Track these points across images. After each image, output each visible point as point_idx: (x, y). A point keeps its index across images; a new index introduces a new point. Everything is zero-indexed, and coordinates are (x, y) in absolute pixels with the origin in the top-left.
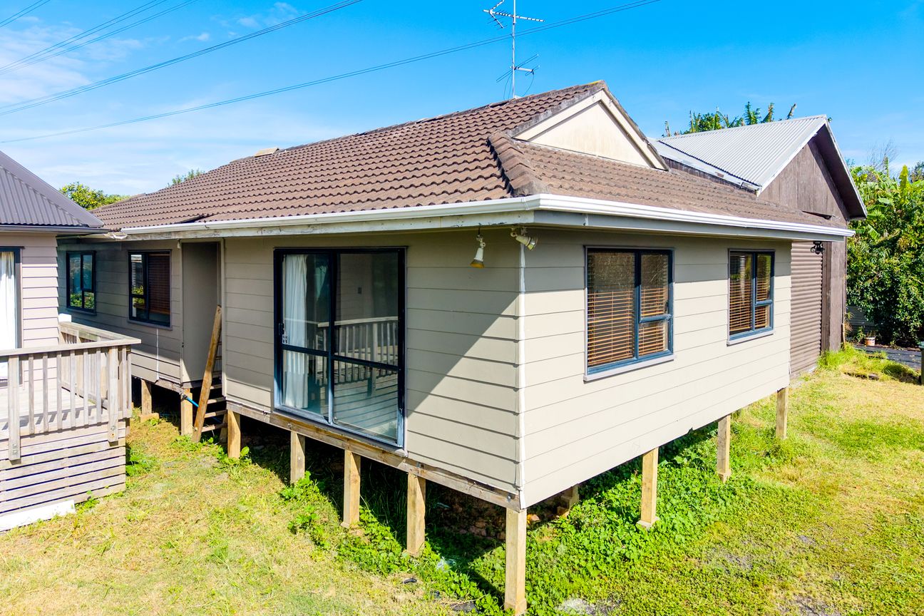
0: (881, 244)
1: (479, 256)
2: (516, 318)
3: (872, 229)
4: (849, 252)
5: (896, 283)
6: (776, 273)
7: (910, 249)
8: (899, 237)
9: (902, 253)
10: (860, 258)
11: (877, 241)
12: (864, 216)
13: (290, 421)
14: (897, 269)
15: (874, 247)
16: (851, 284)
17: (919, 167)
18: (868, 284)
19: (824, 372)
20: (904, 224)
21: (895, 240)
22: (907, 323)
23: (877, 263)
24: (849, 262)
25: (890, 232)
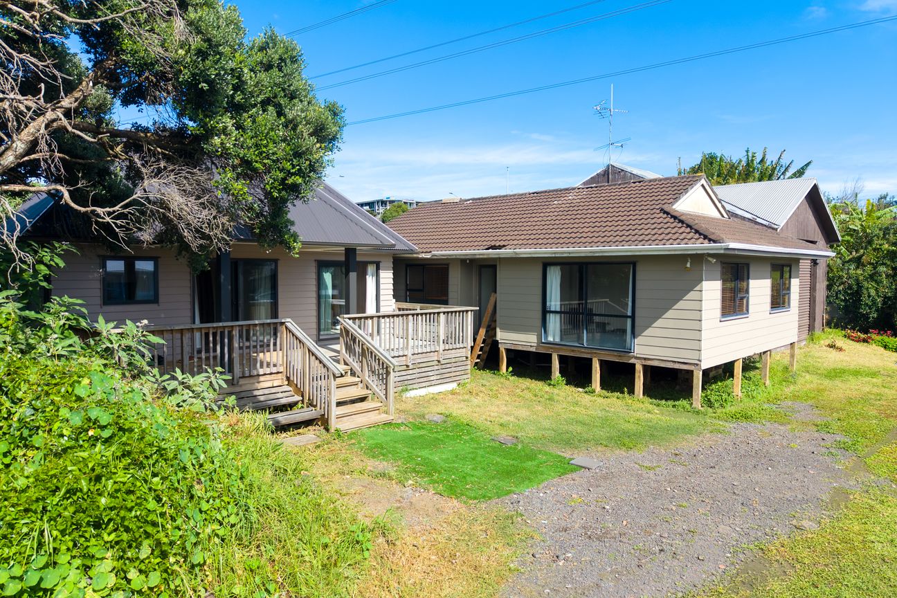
0: (850, 260)
1: (688, 265)
2: (701, 291)
3: (844, 249)
4: (828, 266)
5: (860, 287)
6: (792, 276)
7: (870, 263)
8: (863, 255)
9: (865, 266)
10: (835, 270)
11: (847, 259)
12: (838, 241)
13: (551, 348)
14: (861, 278)
15: (846, 262)
16: (829, 287)
17: (881, 198)
18: (841, 288)
19: (811, 345)
20: (866, 246)
21: (860, 257)
22: (868, 314)
23: (848, 274)
24: (828, 273)
25: (857, 252)
